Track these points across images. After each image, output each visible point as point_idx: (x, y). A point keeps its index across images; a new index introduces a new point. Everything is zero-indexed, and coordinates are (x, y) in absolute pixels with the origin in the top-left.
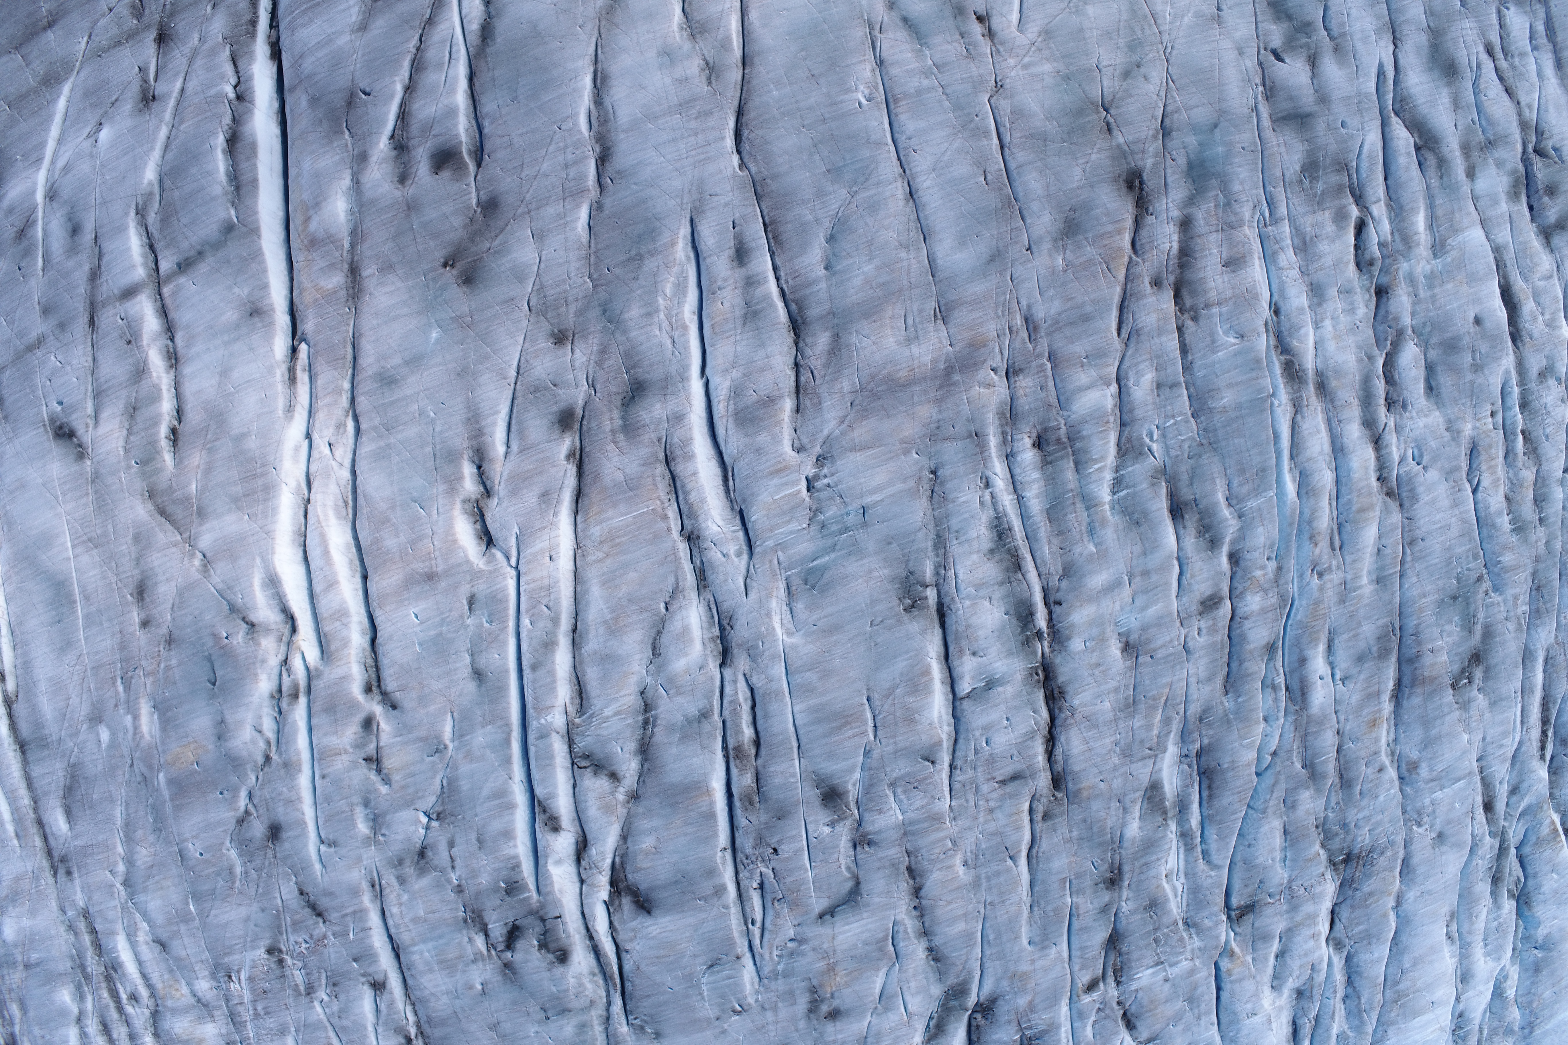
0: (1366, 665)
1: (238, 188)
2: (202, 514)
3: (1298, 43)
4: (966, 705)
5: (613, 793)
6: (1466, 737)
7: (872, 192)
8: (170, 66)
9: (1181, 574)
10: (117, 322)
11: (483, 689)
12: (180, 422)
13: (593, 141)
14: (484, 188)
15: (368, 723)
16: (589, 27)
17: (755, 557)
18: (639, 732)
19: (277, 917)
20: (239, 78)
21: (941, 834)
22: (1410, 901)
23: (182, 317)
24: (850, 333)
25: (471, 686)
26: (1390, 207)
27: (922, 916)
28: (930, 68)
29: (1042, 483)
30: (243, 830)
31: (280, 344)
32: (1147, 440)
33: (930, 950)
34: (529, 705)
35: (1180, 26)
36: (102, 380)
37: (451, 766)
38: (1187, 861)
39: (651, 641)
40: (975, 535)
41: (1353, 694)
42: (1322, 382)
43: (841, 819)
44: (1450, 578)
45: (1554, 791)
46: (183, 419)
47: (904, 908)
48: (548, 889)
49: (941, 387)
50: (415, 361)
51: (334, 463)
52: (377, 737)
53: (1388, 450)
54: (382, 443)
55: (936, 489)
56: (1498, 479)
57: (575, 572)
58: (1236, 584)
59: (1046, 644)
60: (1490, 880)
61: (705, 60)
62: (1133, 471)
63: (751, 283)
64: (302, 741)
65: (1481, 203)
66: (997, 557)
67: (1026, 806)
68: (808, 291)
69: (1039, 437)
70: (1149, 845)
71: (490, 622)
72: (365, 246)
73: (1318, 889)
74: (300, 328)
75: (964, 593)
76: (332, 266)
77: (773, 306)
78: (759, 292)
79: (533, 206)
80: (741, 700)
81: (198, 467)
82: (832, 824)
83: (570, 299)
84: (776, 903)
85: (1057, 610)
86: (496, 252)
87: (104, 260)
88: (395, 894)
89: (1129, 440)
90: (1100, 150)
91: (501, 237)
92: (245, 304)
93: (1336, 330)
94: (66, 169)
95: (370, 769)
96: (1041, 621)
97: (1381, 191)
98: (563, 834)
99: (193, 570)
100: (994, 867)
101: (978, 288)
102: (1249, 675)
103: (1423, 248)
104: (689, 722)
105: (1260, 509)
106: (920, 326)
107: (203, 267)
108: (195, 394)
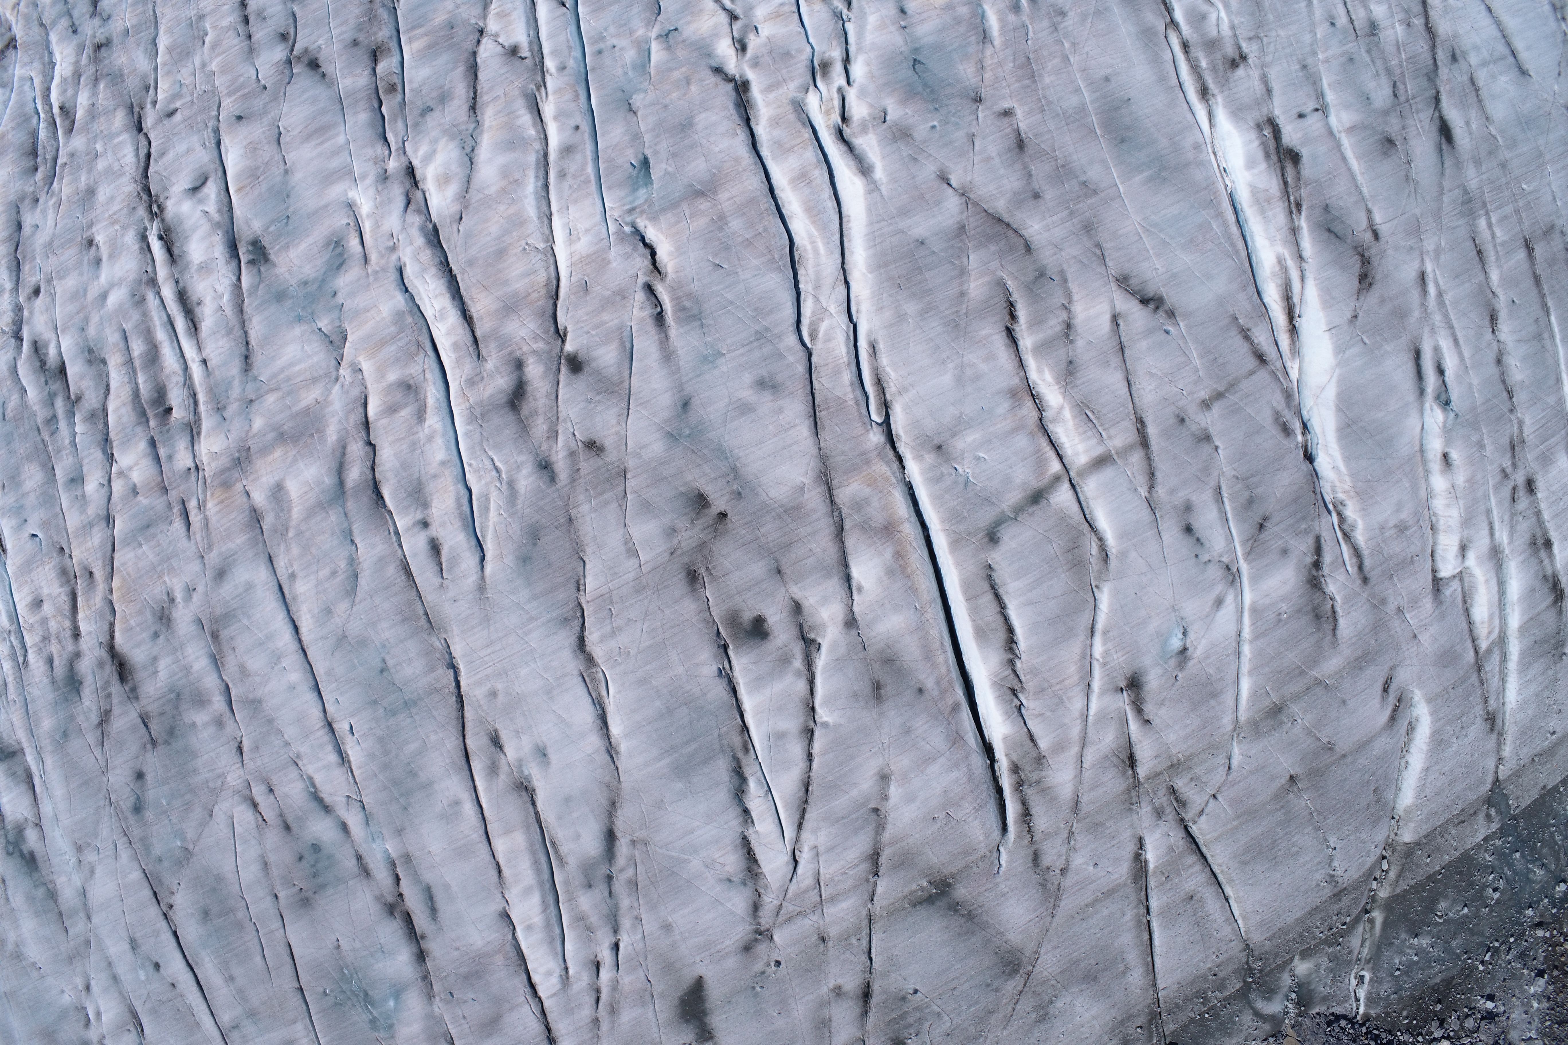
1: (992, 587)
2: (960, 231)
8: (1110, 728)
12: (1008, 327)
13: (596, 659)
15: (743, 48)
18: (480, 88)
20: (1021, 717)
24: (329, 486)
29: (165, 375)
34: (582, 95)
36: (1115, 365)
39: (475, 170)
40: (210, 317)
43: (304, 51)
46: (1005, 330)
49: (248, 448)
52: (732, 38)
57: (550, 223)
58: (18, 318)
61: (504, 753)
62: (95, 399)
66: (195, 301)
67: (160, 96)
69: (168, 417)
74: (884, 437)
76: (857, 508)
81: (975, 280)
82: (312, 46)
87: (1143, 497)
89: (100, 426)
90: (146, 699)
92: (952, 456)
94: (1218, 603)
99: (958, 169)
104: (439, 105)
107: (1013, 496)
108: (990, 357)
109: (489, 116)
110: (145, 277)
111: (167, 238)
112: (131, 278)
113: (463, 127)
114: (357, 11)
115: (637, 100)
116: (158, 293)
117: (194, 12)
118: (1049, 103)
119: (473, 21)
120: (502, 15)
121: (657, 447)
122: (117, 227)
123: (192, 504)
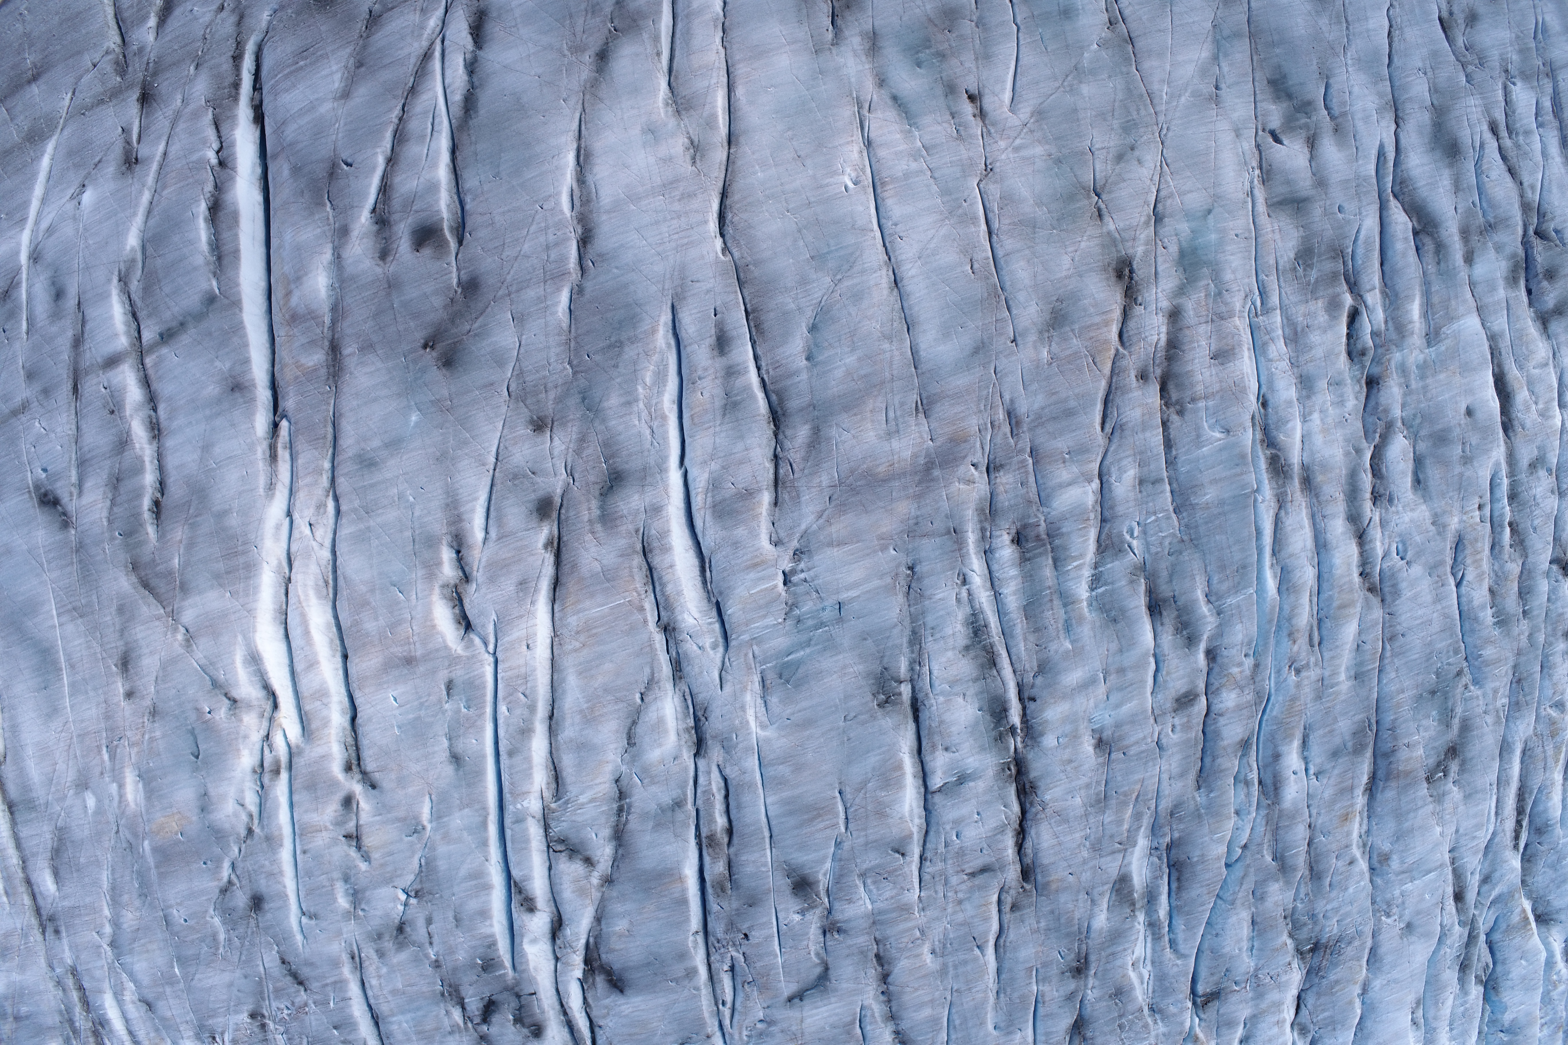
0: (1340, 761)
1: (219, 258)
2: (184, 589)
3: (1297, 123)
4: (938, 799)
5: (587, 877)
6: (1438, 829)
7: (855, 281)
8: (153, 128)
9: (1157, 670)
10: (100, 391)
11: (461, 773)
12: (163, 495)
13: (575, 222)
14: (465, 268)
15: (348, 801)
16: (572, 101)
17: (731, 650)
18: (614, 819)
19: (260, 983)
20: (221, 143)
21: (910, 924)
22: (1376, 989)
23: (165, 388)
24: (830, 426)
25: (449, 770)
26: (1385, 295)
27: (889, 1001)
28: (919, 150)
29: (1020, 580)
30: (226, 900)
31: (261, 421)
32: (1128, 537)
33: (897, 1033)
34: (506, 790)
35: (1177, 106)
36: (86, 449)
37: (429, 846)
38: (1154, 950)
39: (626, 731)
40: (951, 632)
41: (1326, 789)
42: (1308, 476)
43: (811, 907)
44: (1429, 673)
45: (1527, 878)
46: (166, 492)
47: (872, 993)
48: (523, 967)
49: (920, 483)
50: (394, 445)
51: (314, 543)
52: (357, 814)
53: (1372, 545)
54: (362, 526)
55: (913, 585)
56: (1483, 573)
57: (552, 660)
58: (1212, 680)
59: (1019, 739)
60: (1458, 968)
61: (690, 138)
62: (1112, 568)
63: (731, 372)
64: (283, 816)
65: (1479, 290)
66: (972, 653)
67: (995, 898)
68: (789, 382)
69: (1018, 533)
70: (1116, 936)
71: (468, 708)
72: (345, 324)
73: (1284, 978)
74: (282, 404)
75: (938, 689)
76: (312, 343)
77: (753, 397)
78: (739, 382)
79: (514, 288)
80: (715, 790)
81: (181, 541)
82: (802, 912)
83: (550, 385)
84: (746, 986)
85: (1031, 706)
86: (476, 335)
87: (88, 327)
88: (374, 967)
89: (1109, 536)
90: (1091, 237)
91: (480, 319)
92: (226, 379)
93: (1324, 423)
94: (50, 230)
95: (350, 846)
96: (1015, 718)
97: (1376, 279)
98: (538, 914)
99: (176, 644)
100: (962, 956)
101: (961, 381)
102: (1221, 771)
103: (1416, 339)
104: (663, 811)
105: (1239, 606)
106: (901, 420)
107: (185, 339)
108: (180, 466)
109: (603, 785)
112: (1053, 697)
119: (615, 894)
121: (479, 418)
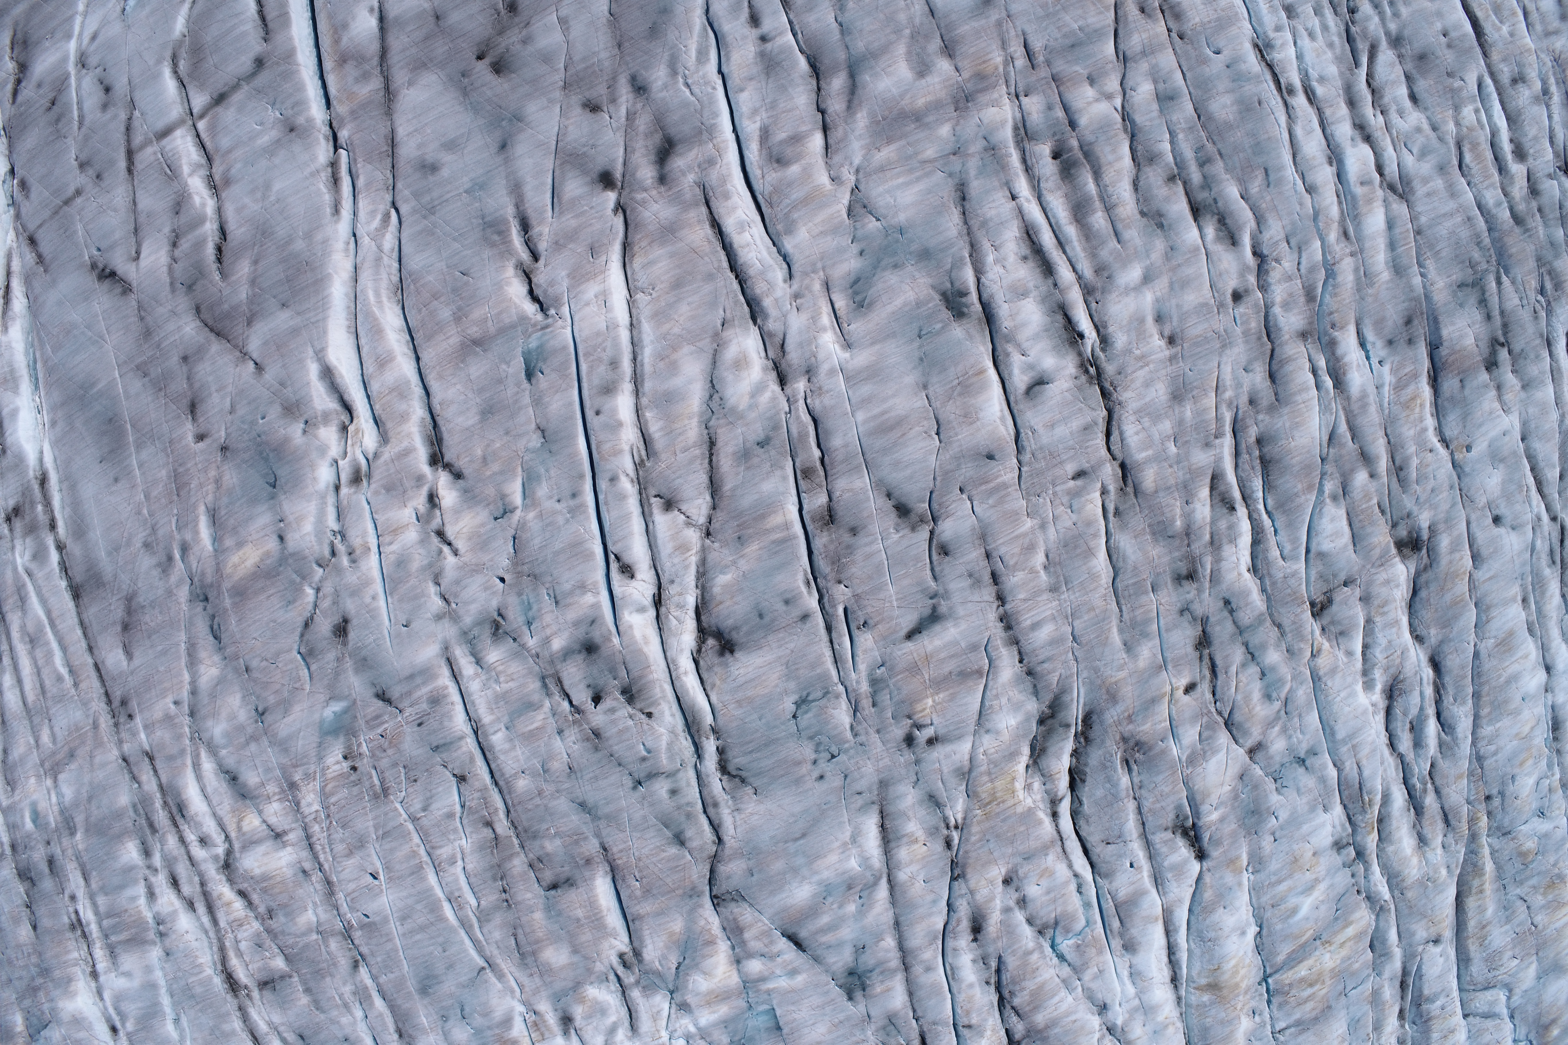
1: (266, 25)
2: (252, 318)
6: (1505, 415)
9: (1209, 263)
10: (155, 160)
15: (431, 497)
18: (706, 464)
22: (1483, 581)
27: (1009, 627)
30: (308, 633)
31: (322, 154)
33: (1021, 661)
37: (521, 526)
39: (708, 374)
41: (1391, 376)
43: (916, 527)
46: (226, 238)
47: (991, 618)
48: (629, 637)
49: (957, 109)
50: (453, 144)
51: (381, 256)
52: (441, 509)
57: (631, 318)
58: (1262, 277)
62: (1149, 175)
67: (1098, 501)
68: (823, 43)
69: (1055, 150)
74: (341, 137)
76: (365, 75)
86: (524, 42)
89: (1141, 148)
91: (526, 28)
93: (1314, 45)
94: (96, 36)
95: (439, 540)
98: (639, 581)
99: (246, 377)
101: (977, 24)
106: (928, 60)
107: (238, 99)
108: (239, 210)
109: (693, 431)
110: (1098, 296)
111: (1075, 336)
112: (1114, 295)
113: (722, 422)
114: (854, 570)
115: (535, 441)
116: (1079, 278)
117: (1065, 596)
118: (164, 450)
119: (716, 545)
120: (682, 548)
121: (532, 109)
122: (1138, 352)
123: (1021, 61)
